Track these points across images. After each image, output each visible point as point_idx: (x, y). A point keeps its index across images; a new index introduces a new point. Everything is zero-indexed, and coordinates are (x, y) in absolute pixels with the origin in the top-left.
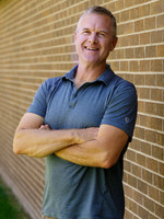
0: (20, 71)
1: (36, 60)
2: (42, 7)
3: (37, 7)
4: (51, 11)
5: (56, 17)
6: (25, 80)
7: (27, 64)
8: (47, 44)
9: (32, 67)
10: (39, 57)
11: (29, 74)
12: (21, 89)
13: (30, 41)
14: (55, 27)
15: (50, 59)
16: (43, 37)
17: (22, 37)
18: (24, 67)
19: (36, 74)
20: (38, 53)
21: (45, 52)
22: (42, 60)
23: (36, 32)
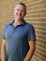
0: (2, 21)
1: (6, 18)
2: (8, 2)
3: (6, 2)
4: (10, 4)
5: (12, 5)
6: (3, 24)
7: (4, 19)
8: (9, 13)
9: (5, 20)
10: (7, 17)
11: (4, 22)
12: (2, 27)
13: (4, 12)
14: (11, 9)
15: (10, 18)
16: (8, 11)
17: (2, 11)
18: (3, 20)
19: (6, 22)
20: (7, 16)
21: (9, 16)
22: (8, 18)
23: (6, 10)
